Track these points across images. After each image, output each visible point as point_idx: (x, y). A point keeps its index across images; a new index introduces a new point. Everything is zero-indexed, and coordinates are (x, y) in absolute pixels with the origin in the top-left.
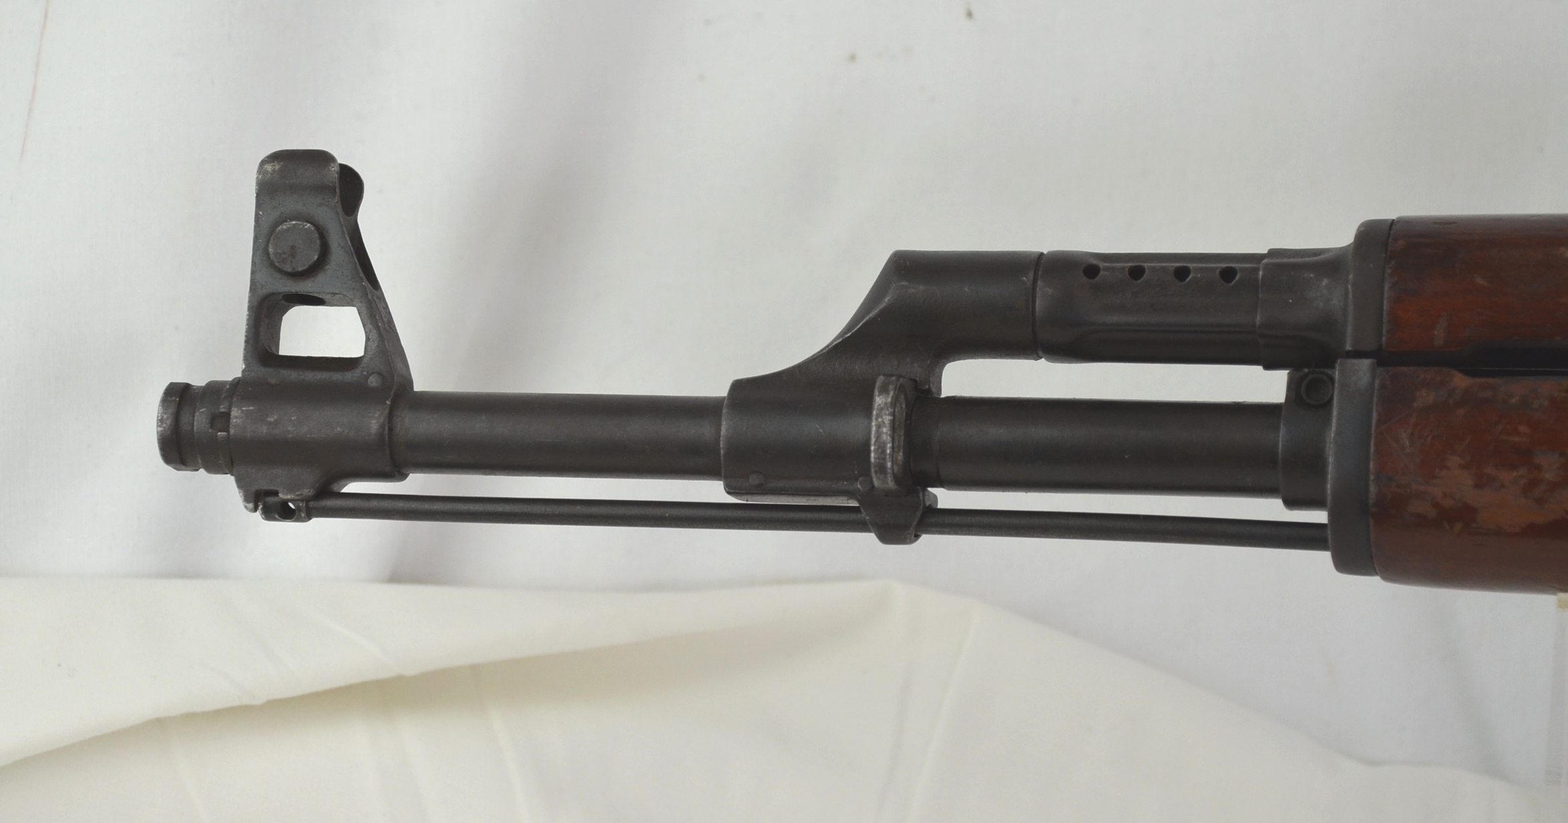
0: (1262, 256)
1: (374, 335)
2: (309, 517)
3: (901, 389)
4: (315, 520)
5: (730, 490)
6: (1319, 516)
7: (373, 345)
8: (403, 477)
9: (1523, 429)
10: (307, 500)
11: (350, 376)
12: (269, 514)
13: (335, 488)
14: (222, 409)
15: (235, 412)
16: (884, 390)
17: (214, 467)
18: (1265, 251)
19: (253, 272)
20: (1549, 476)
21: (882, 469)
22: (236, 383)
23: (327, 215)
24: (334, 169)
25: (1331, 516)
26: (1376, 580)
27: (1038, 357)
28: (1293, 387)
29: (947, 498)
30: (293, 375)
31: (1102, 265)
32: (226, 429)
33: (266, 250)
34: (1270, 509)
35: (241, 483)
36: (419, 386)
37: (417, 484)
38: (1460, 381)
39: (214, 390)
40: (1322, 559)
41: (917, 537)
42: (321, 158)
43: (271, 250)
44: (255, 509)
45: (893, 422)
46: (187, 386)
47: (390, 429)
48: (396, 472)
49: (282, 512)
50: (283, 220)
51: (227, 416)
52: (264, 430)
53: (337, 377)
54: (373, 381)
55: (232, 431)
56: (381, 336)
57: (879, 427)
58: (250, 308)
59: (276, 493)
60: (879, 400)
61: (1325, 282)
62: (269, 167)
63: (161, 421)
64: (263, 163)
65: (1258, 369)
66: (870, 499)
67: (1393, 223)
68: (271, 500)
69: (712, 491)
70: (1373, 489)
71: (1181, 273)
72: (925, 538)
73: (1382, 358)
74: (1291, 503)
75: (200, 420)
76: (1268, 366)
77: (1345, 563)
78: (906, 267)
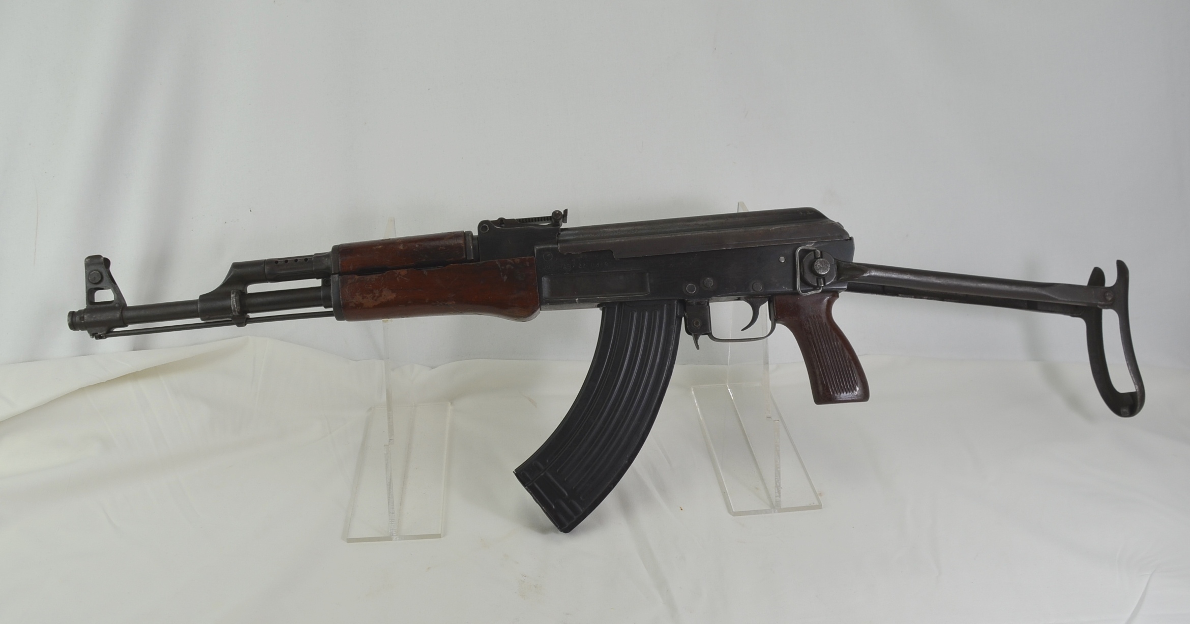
0: (313, 255)
1: (116, 295)
2: (106, 338)
3: (237, 293)
4: (108, 338)
5: (202, 320)
6: (331, 309)
7: (116, 297)
8: (127, 326)
9: (371, 286)
10: (105, 334)
11: (111, 305)
12: (97, 338)
13: (111, 330)
14: (82, 316)
15: (85, 316)
16: (233, 293)
17: (82, 329)
18: (313, 254)
19: (86, 284)
20: (377, 295)
21: (235, 311)
22: (85, 310)
23: (103, 270)
24: (102, 259)
25: (334, 309)
26: (345, 321)
27: (268, 282)
28: (323, 282)
29: (251, 315)
30: (98, 306)
31: (279, 261)
32: (83, 320)
33: (88, 279)
34: (321, 309)
35: (89, 332)
36: (128, 305)
37: (130, 327)
38: (357, 277)
39: (80, 312)
40: (334, 318)
41: (246, 325)
42: (99, 256)
43: (90, 279)
44: (93, 337)
45: (236, 300)
46: (73, 312)
47: (122, 316)
48: (126, 325)
49: (100, 337)
50: (92, 271)
51: (83, 317)
52: (92, 319)
53: (108, 305)
54: (117, 305)
55: (85, 320)
56: (117, 295)
57: (233, 301)
58: (86, 292)
59: (97, 333)
60: (232, 296)
61: (326, 259)
62: (87, 260)
63: (68, 320)
64: (86, 259)
65: (315, 279)
66: (234, 318)
67: (339, 245)
68: (97, 335)
69: (198, 320)
70: (341, 302)
71: (296, 261)
72: (247, 325)
73: (340, 274)
74: (326, 307)
75: (77, 319)
76: (318, 278)
77: (339, 318)
78: (235, 266)
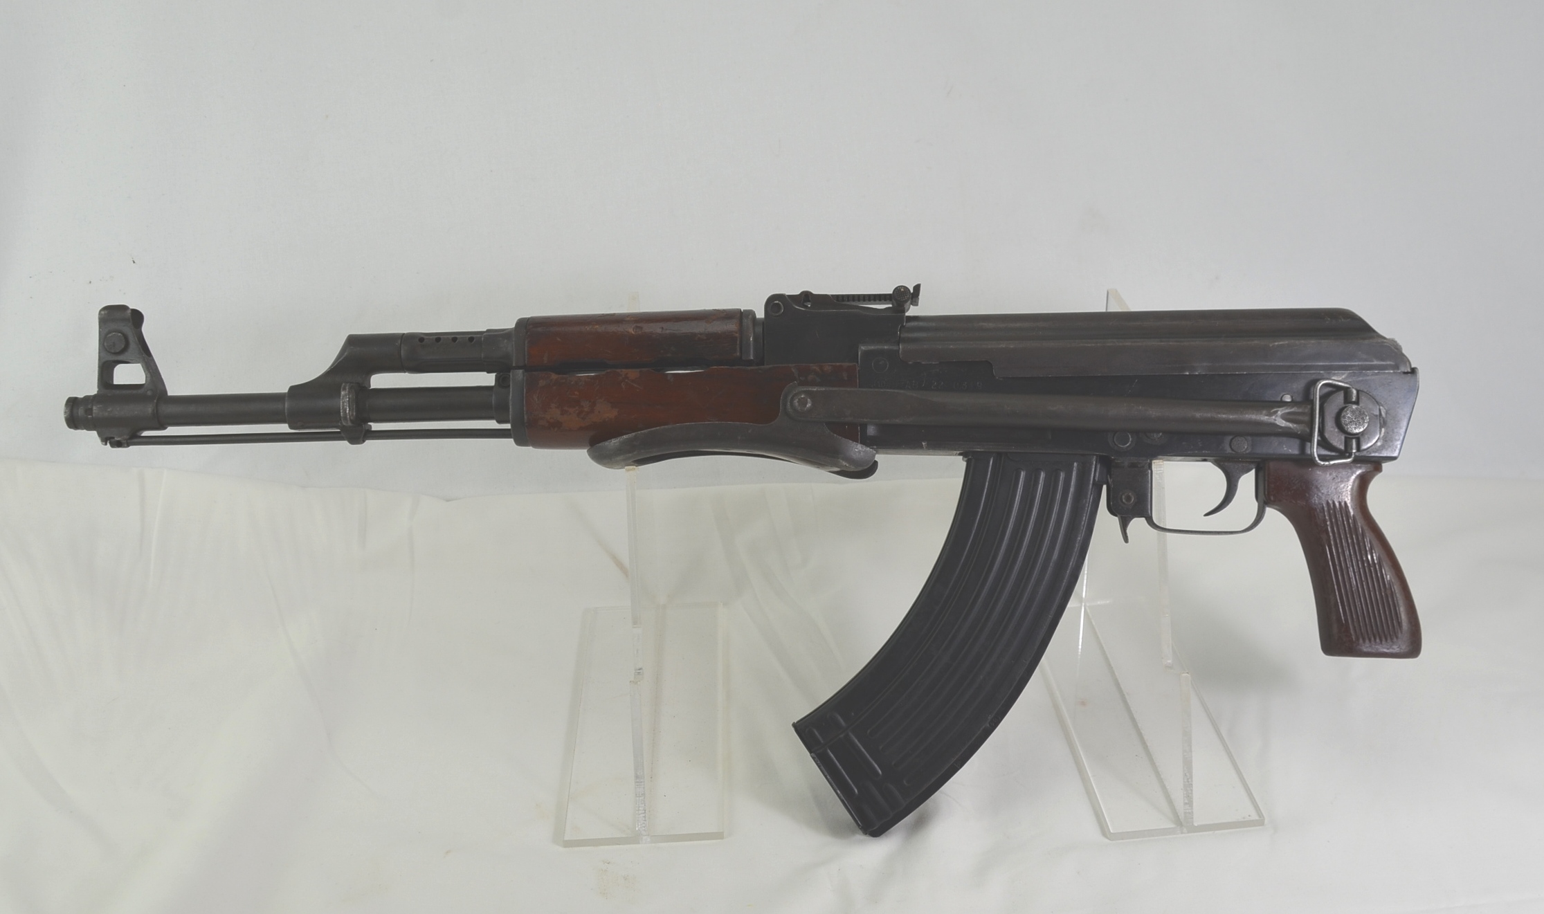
0: (484, 332)
1: (149, 375)
2: (128, 446)
3: (351, 388)
4: (131, 447)
5: (291, 427)
6: (508, 426)
7: (149, 379)
8: (165, 428)
9: (576, 393)
10: (127, 440)
11: (140, 391)
12: (113, 445)
13: (138, 434)
14: (89, 407)
15: (94, 408)
16: (344, 389)
17: (89, 429)
18: (485, 330)
19: (99, 353)
20: (586, 410)
21: (345, 418)
22: (95, 396)
23: (128, 330)
24: (129, 312)
25: (512, 426)
26: (531, 448)
27: (405, 372)
28: (497, 379)
29: (376, 426)
30: (118, 392)
31: (425, 337)
32: (92, 415)
33: (104, 345)
34: (492, 424)
35: (99, 434)
36: (170, 393)
37: (172, 431)
38: (554, 376)
39: (87, 398)
40: (510, 442)
41: (364, 441)
42: (124, 308)
43: (105, 344)
44: (106, 444)
45: (349, 401)
46: (76, 398)
47: (157, 411)
48: (162, 427)
49: (118, 444)
50: (110, 332)
51: (91, 409)
52: (106, 414)
53: (134, 392)
54: (149, 393)
55: (94, 415)
56: (152, 376)
57: (343, 403)
58: (99, 367)
59: (113, 438)
60: (343, 393)
61: (506, 341)
62: (103, 312)
63: (65, 412)
64: (101, 311)
65: (485, 373)
66: (343, 428)
67: (529, 319)
68: (112, 440)
69: (284, 428)
70: (525, 417)
71: (455, 339)
72: (367, 441)
73: (526, 368)
74: (499, 422)
75: (81, 412)
76: (489, 372)
77: (521, 441)
78: (353, 341)
